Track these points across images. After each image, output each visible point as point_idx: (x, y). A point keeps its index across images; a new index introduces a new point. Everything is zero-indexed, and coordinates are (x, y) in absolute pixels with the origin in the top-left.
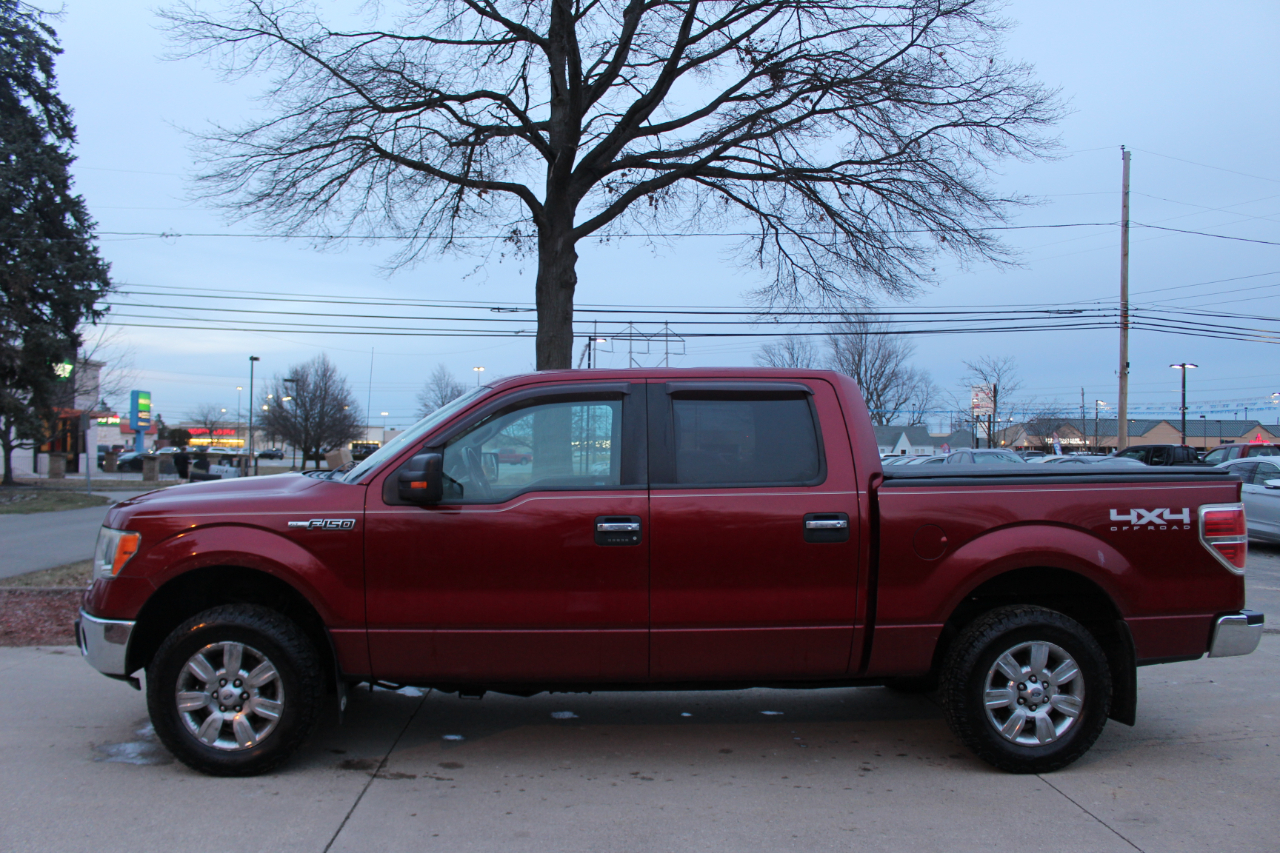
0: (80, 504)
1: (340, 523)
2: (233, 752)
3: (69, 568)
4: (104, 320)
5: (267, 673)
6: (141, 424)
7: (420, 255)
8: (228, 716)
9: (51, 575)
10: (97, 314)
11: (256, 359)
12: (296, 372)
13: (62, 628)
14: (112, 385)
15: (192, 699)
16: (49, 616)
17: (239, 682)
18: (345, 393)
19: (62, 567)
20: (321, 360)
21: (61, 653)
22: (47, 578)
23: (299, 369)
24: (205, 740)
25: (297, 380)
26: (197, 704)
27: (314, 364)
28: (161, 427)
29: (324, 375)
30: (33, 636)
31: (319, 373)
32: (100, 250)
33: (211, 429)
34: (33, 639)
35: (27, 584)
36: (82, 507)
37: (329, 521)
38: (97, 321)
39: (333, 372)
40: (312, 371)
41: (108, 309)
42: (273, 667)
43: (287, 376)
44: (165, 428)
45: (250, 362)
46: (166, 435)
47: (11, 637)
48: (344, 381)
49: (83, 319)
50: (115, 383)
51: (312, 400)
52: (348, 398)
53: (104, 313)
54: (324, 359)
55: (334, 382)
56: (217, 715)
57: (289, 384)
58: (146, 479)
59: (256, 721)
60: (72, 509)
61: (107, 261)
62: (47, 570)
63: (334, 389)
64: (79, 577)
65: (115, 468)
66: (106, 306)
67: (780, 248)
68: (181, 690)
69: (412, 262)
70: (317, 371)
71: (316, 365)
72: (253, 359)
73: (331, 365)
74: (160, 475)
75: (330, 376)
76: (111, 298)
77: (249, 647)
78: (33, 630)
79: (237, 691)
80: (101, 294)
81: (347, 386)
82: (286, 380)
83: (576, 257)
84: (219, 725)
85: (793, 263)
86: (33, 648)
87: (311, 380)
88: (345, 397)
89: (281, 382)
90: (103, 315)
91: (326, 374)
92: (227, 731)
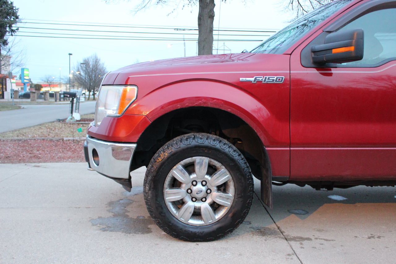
0: (10, 108)
1: (275, 79)
2: (200, 227)
3: (19, 131)
4: (16, 34)
5: (224, 176)
6: (25, 81)
7: (148, 6)
8: (198, 204)
9: (12, 133)
10: (13, 31)
11: (71, 54)
12: (85, 60)
13: (32, 155)
14: (18, 62)
15: (175, 194)
16: (22, 150)
17: (204, 183)
18: (104, 69)
19: (16, 130)
20: (95, 55)
21: (38, 166)
22: (11, 135)
23: (86, 59)
24: (182, 219)
25: (86, 63)
26: (177, 198)
27: (92, 57)
28: (31, 83)
29: (96, 62)
30: (20, 158)
31: (94, 61)
32: (14, 3)
33: (50, 85)
34: (20, 160)
35: (4, 137)
36: (12, 109)
37: (268, 77)
38: (13, 34)
39: (99, 60)
40: (92, 60)
41: (18, 29)
42: (228, 173)
43: (82, 62)
44: (32, 84)
45: (69, 55)
46: (33, 86)
47: (8, 159)
48: (103, 64)
49: (7, 34)
50: (20, 61)
51: (92, 71)
52: (105, 70)
53: (16, 31)
54: (96, 55)
55: (100, 64)
56: (191, 205)
57: (82, 65)
58: (31, 100)
59: (215, 207)
60: (8, 110)
61: (17, 8)
62: (10, 132)
63: (99, 67)
64: (25, 134)
65: (18, 97)
66: (17, 28)
67: (299, 3)
68: (167, 189)
69: (144, 8)
70: (93, 60)
71: (93, 58)
72: (70, 54)
73: (99, 58)
74: (37, 100)
75: (98, 62)
76: (18, 25)
77: (212, 160)
78: (19, 156)
79: (204, 189)
80: (15, 22)
81: (104, 66)
82: (81, 64)
83: (215, 5)
84: (192, 210)
85: (303, 10)
86: (22, 164)
87: (91, 63)
88: (104, 70)
89: (80, 64)
90: (16, 32)
91: (97, 61)
92: (197, 214)
